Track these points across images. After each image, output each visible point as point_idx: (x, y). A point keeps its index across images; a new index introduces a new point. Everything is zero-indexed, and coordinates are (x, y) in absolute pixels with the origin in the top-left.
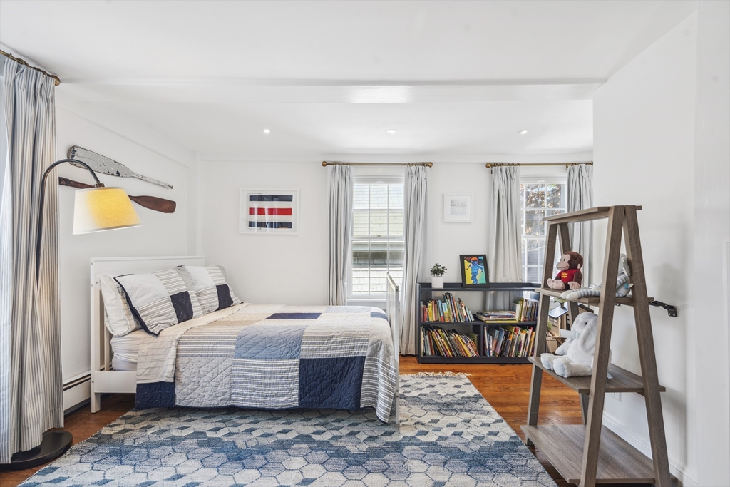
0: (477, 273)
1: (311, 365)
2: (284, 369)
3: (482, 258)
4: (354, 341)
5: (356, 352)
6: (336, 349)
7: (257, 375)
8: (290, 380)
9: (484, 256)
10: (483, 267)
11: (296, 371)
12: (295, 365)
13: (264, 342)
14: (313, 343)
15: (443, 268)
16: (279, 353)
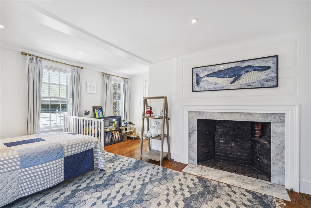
0: (99, 113)
1: (70, 159)
2: (56, 165)
3: (100, 108)
4: (87, 143)
5: (89, 148)
6: (81, 148)
7: (39, 173)
8: (59, 169)
9: (101, 107)
10: (101, 111)
11: (62, 164)
12: (62, 161)
13: (41, 155)
14: (70, 148)
15: (88, 112)
16: (52, 158)
